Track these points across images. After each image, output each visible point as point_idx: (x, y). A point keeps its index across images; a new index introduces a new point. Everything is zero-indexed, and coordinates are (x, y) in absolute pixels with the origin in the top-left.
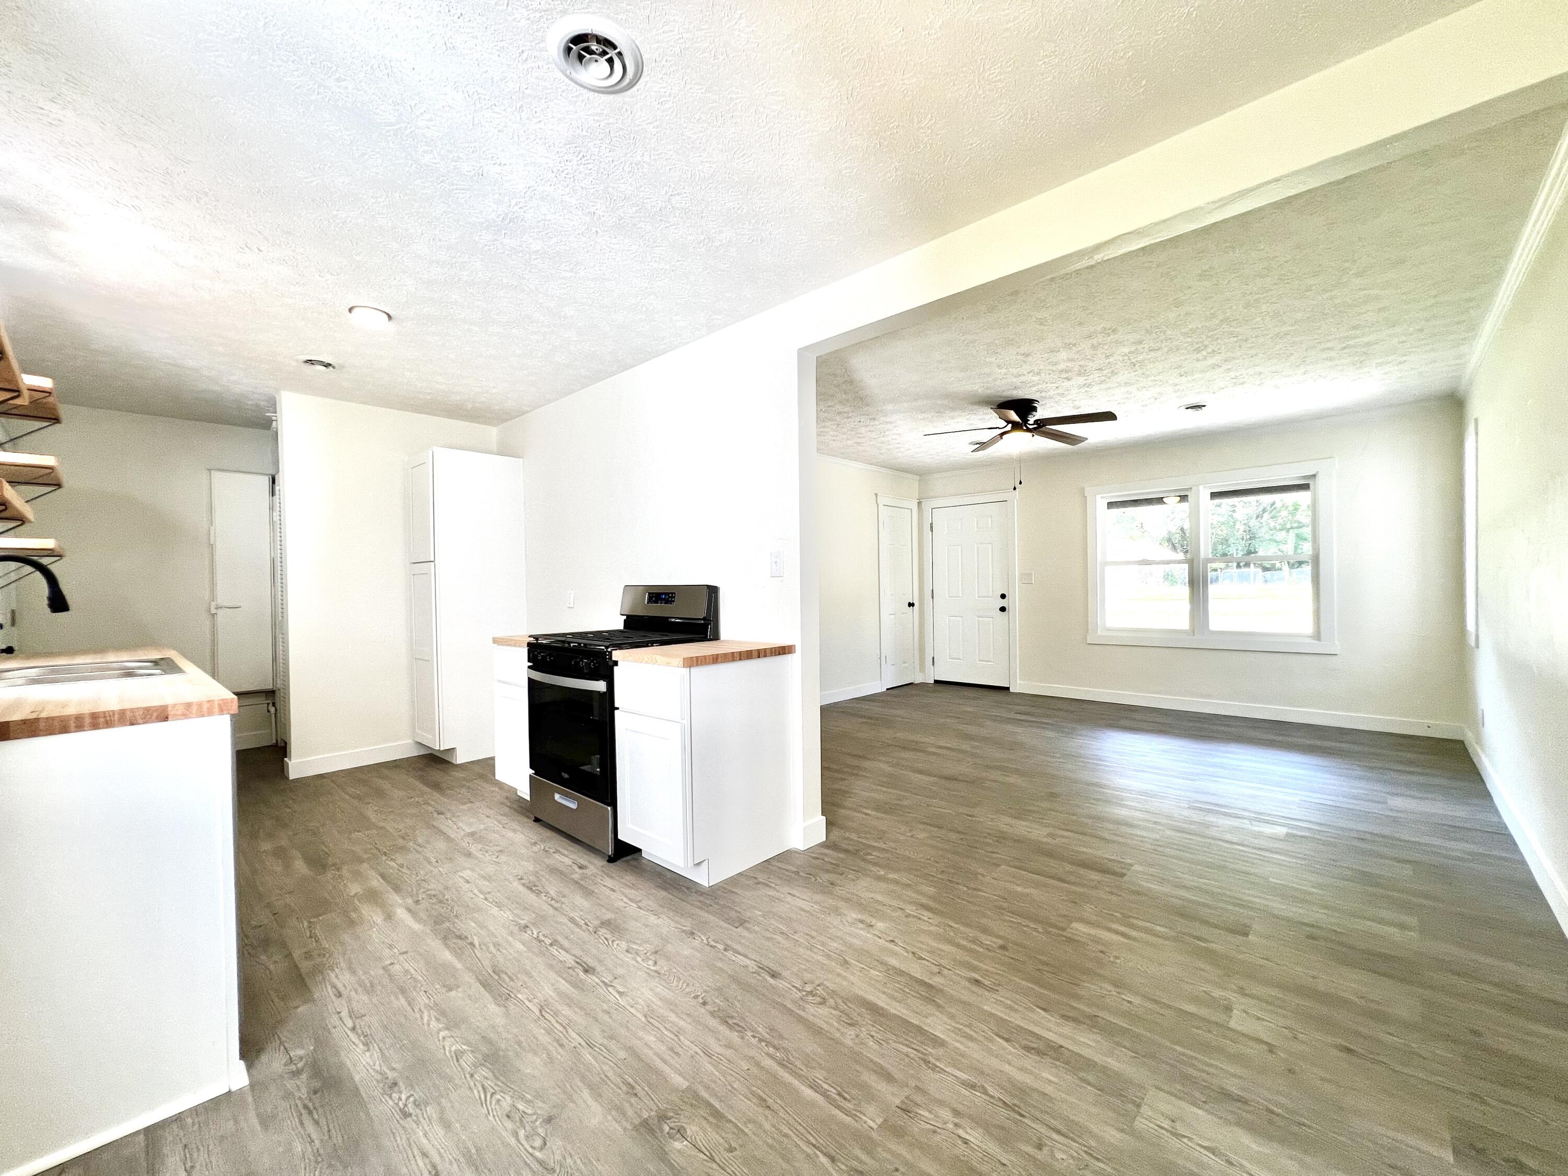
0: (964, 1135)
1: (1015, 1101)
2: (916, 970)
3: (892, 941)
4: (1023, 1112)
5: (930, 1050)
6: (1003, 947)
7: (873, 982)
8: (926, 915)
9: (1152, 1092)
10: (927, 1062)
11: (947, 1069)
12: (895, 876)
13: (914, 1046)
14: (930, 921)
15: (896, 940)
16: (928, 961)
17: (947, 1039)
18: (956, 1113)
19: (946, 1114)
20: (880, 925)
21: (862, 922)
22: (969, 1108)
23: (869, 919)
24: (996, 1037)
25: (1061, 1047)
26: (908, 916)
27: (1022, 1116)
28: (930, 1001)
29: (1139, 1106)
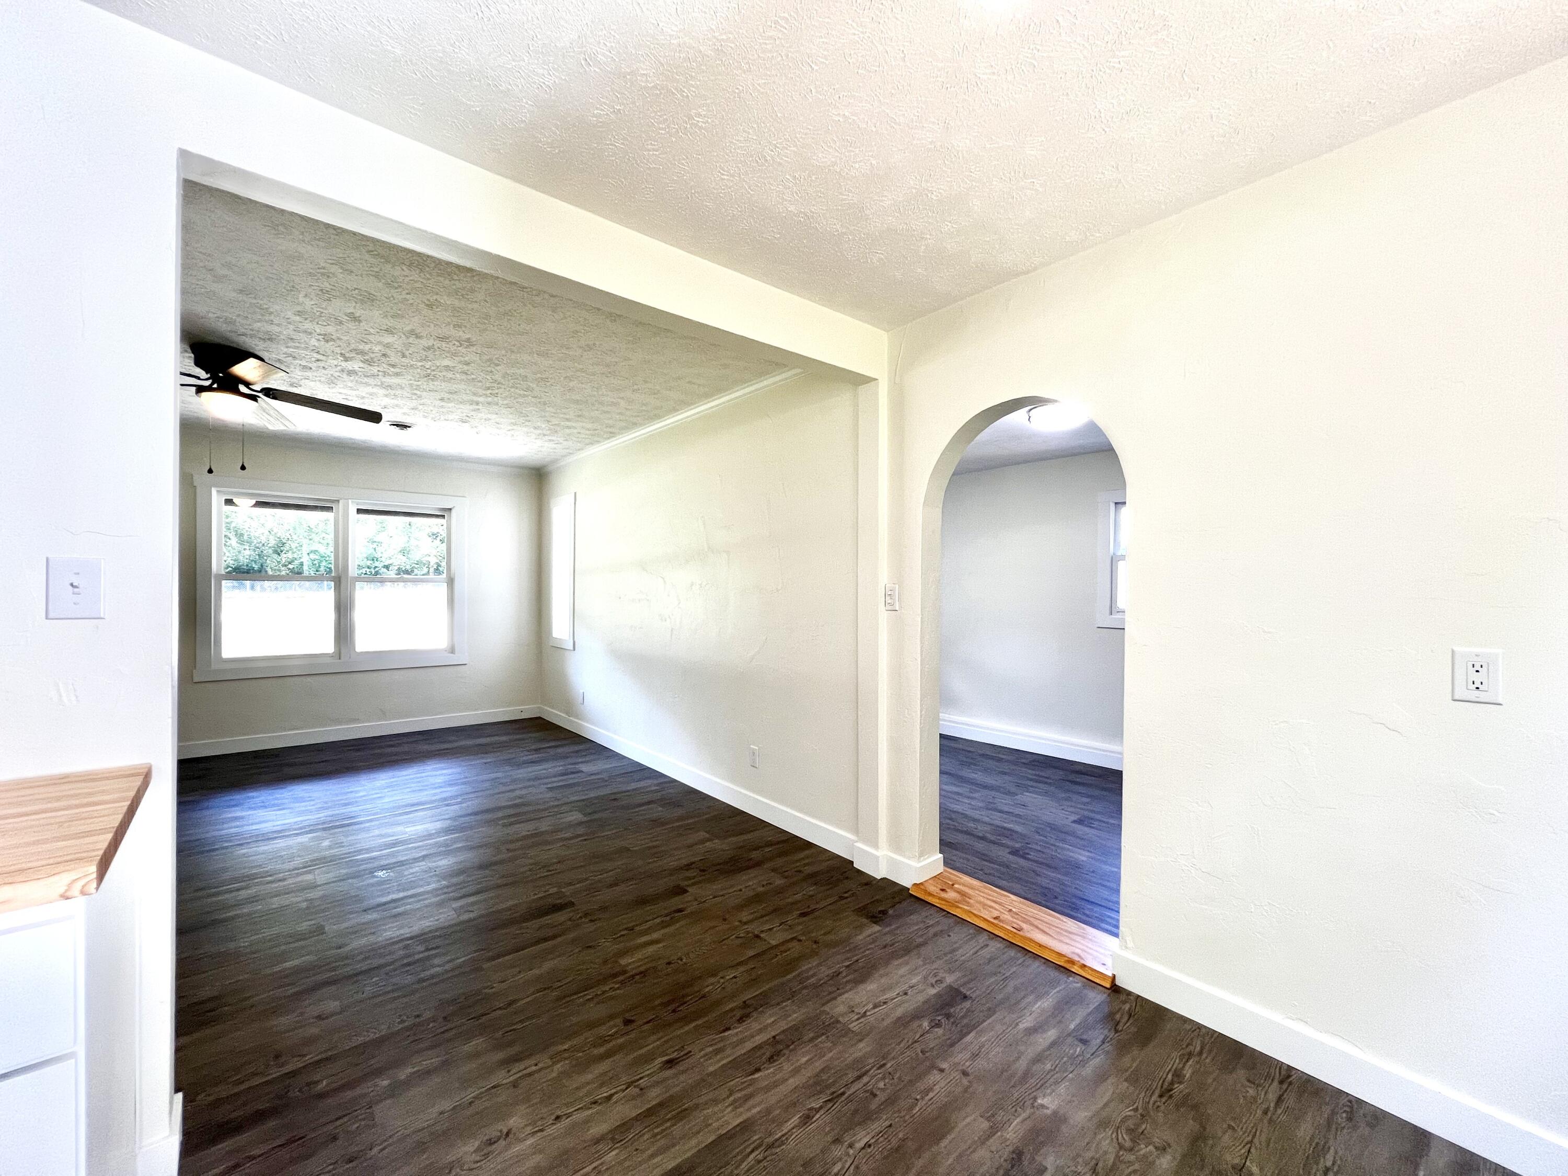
0: (862, 1144)
1: (829, 1092)
2: (623, 1111)
3: (558, 1118)
4: (840, 1092)
5: (755, 1138)
6: (628, 1022)
7: (627, 1164)
8: (529, 1065)
9: (826, 1008)
10: (771, 1146)
11: (785, 1131)
12: (410, 1070)
13: (749, 1150)
14: (540, 1065)
15: (559, 1113)
16: (616, 1093)
17: (744, 1117)
18: (837, 1141)
19: (838, 1151)
20: (514, 1122)
21: (491, 1142)
22: (833, 1130)
23: (493, 1131)
24: (753, 1077)
25: (774, 1037)
26: (515, 1085)
27: (843, 1094)
28: (682, 1115)
29: (838, 1022)
